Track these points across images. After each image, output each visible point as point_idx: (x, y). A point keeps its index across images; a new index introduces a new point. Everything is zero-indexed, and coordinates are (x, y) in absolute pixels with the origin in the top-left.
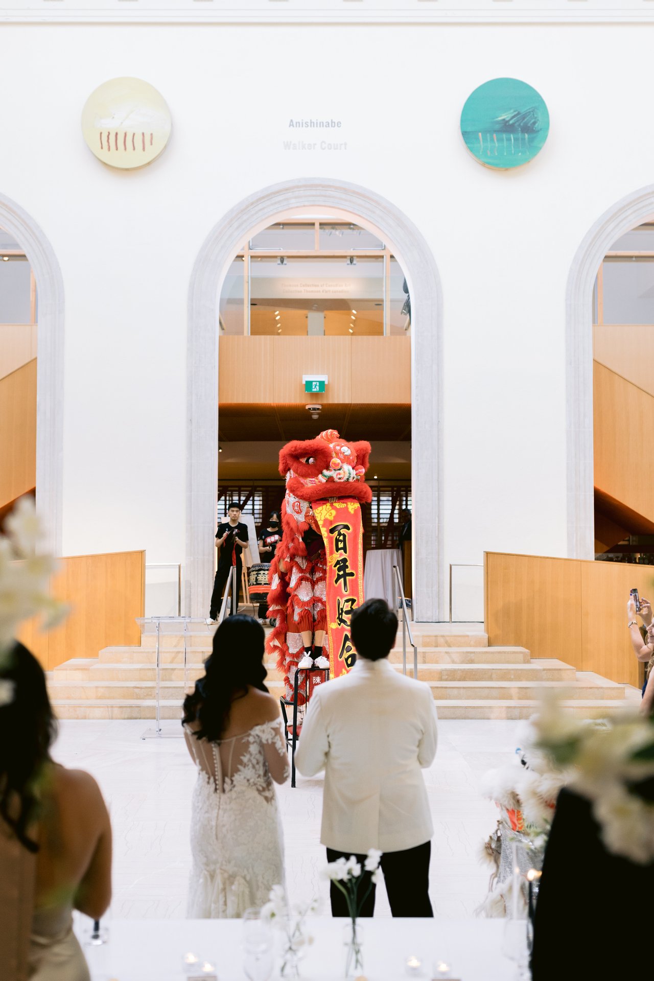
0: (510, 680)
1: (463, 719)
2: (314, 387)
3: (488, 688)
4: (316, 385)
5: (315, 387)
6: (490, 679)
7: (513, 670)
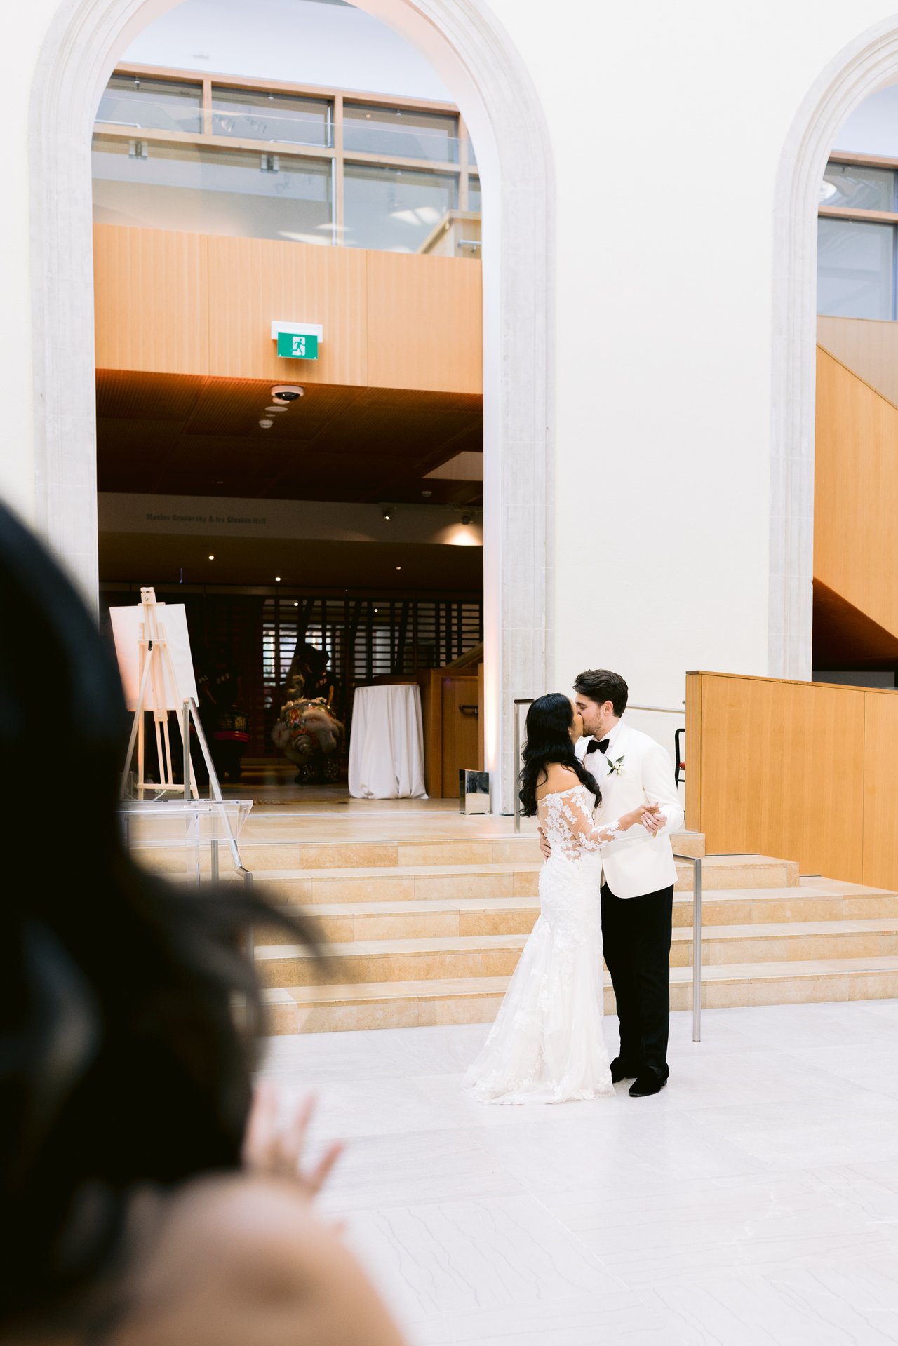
0: (785, 920)
1: (744, 1006)
2: (295, 347)
3: (766, 938)
4: (300, 344)
5: (298, 347)
6: (748, 920)
7: (789, 900)
